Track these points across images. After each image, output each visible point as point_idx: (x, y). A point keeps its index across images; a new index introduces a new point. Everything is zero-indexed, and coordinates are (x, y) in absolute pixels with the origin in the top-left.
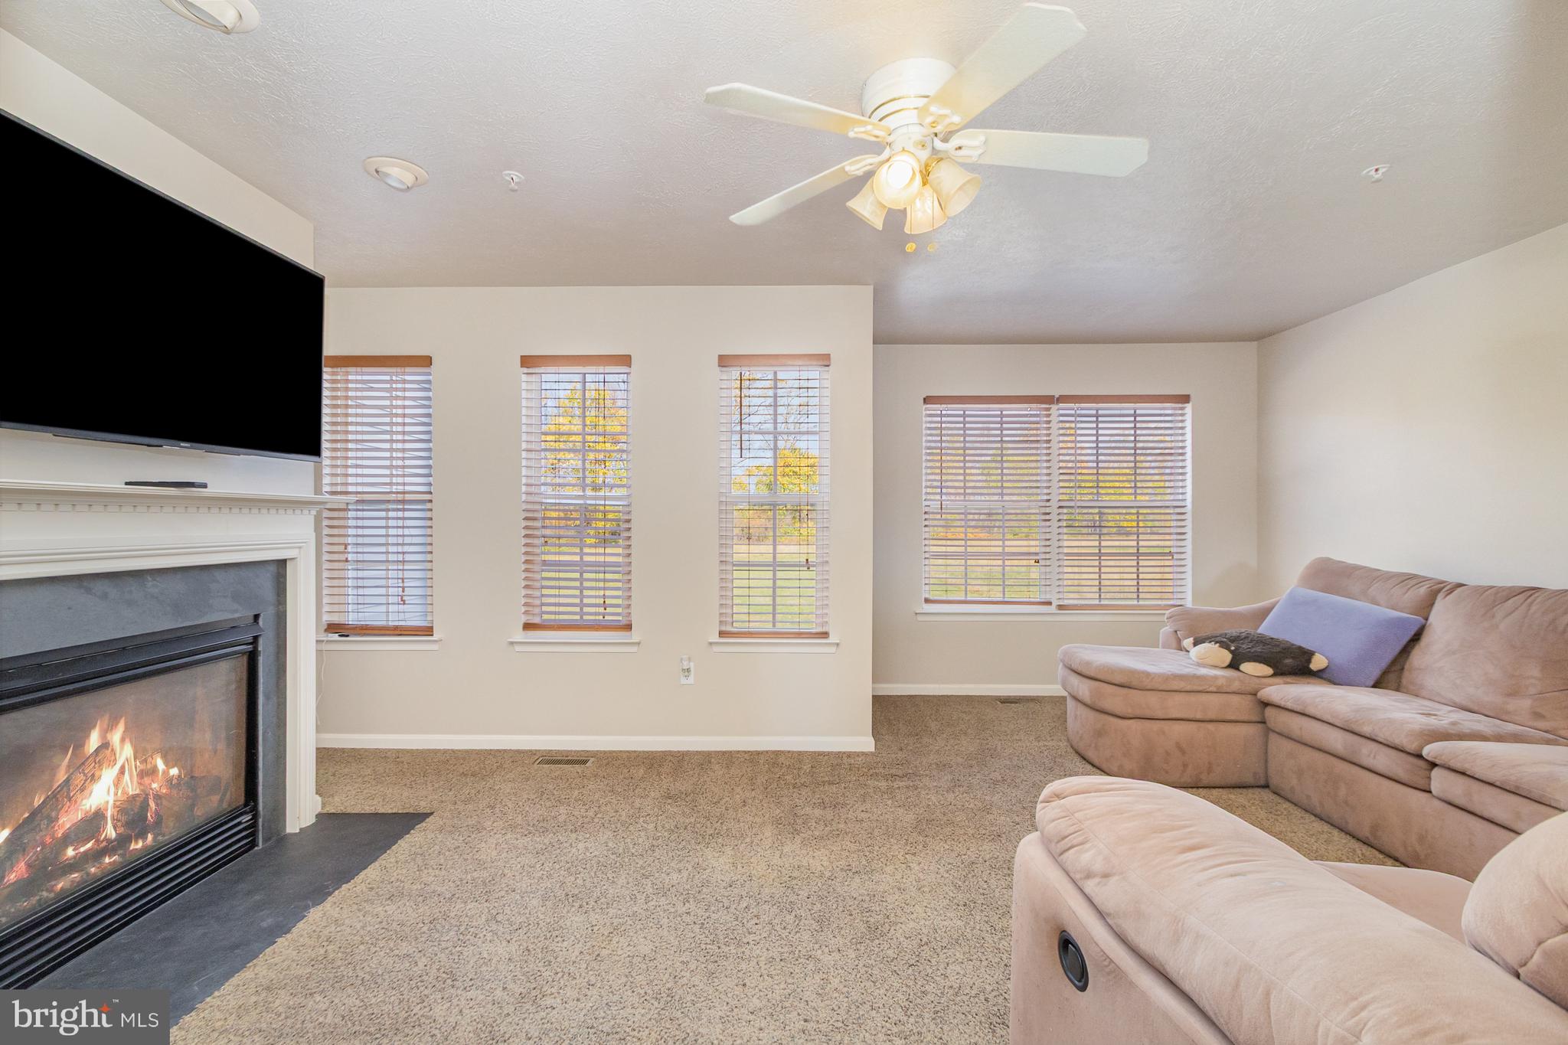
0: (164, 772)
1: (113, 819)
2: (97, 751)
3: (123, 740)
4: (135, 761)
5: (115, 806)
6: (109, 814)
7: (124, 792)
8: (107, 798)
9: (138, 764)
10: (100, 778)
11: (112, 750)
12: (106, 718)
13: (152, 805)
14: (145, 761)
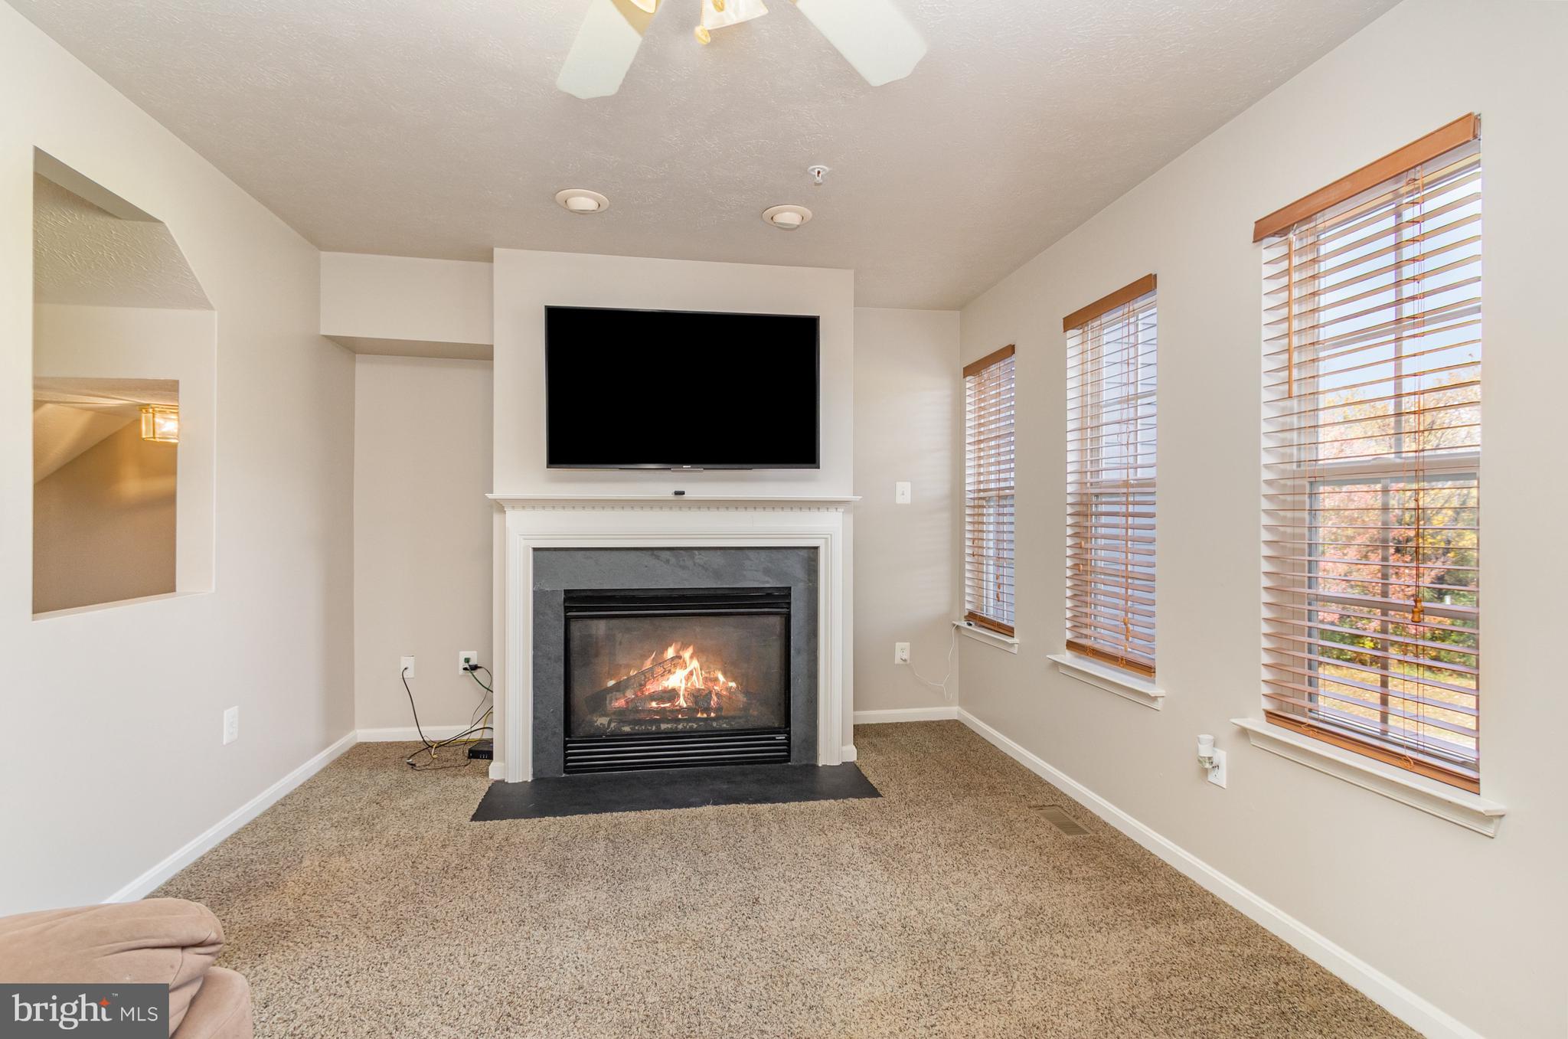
0: (724, 683)
1: (684, 695)
2: (672, 659)
3: (691, 657)
4: (701, 670)
5: (686, 690)
6: (681, 693)
7: (692, 685)
8: (679, 685)
9: (703, 673)
10: (674, 672)
11: (684, 661)
12: (679, 644)
13: (715, 698)
14: (709, 673)
